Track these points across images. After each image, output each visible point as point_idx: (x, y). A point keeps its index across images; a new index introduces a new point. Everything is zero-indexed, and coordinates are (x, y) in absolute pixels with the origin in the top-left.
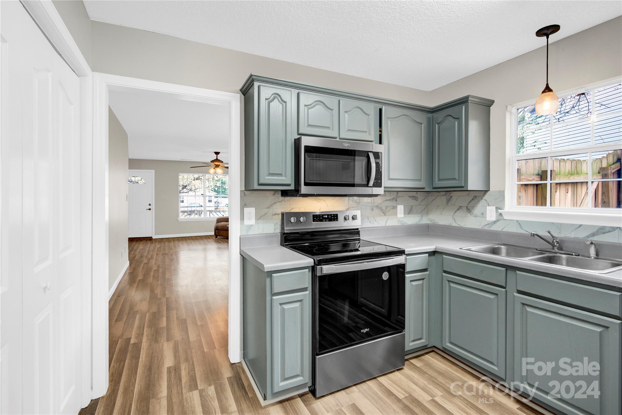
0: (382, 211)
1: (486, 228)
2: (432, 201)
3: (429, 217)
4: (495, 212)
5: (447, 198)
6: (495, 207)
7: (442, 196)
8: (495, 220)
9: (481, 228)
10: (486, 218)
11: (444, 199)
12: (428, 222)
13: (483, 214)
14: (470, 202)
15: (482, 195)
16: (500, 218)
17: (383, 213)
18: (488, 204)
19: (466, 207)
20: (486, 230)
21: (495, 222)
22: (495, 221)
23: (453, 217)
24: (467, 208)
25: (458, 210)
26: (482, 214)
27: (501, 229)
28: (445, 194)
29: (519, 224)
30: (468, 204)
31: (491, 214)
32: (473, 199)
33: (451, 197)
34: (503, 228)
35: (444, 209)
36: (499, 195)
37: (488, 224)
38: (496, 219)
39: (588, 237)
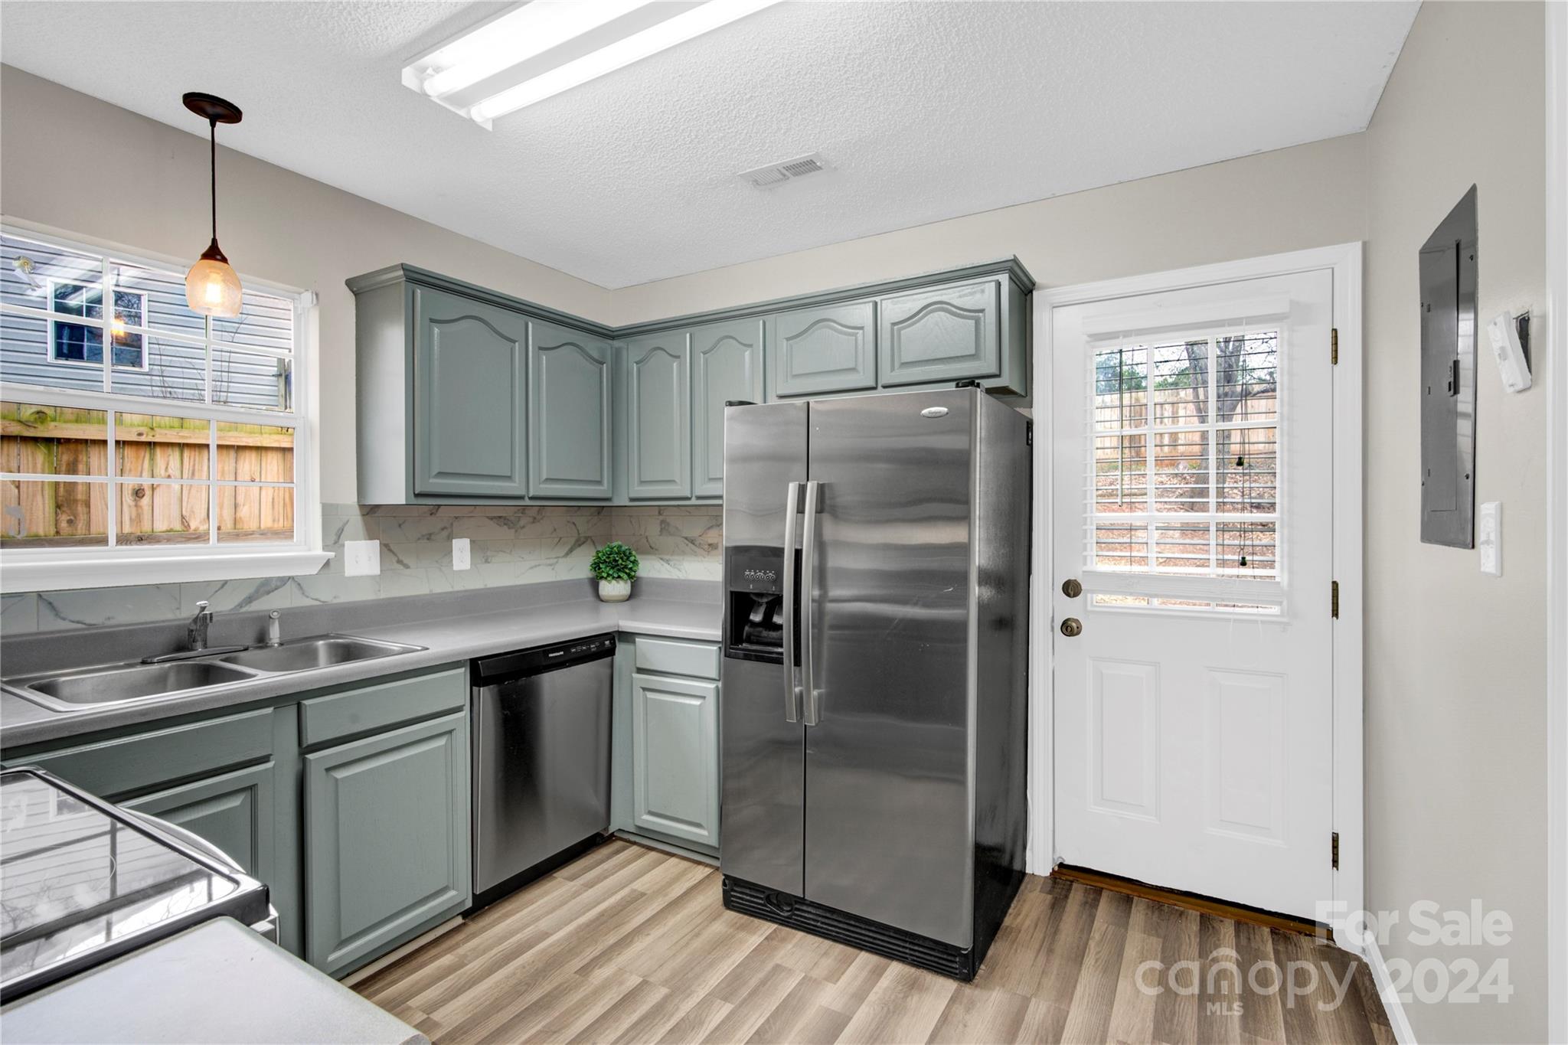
39: (241, 607)
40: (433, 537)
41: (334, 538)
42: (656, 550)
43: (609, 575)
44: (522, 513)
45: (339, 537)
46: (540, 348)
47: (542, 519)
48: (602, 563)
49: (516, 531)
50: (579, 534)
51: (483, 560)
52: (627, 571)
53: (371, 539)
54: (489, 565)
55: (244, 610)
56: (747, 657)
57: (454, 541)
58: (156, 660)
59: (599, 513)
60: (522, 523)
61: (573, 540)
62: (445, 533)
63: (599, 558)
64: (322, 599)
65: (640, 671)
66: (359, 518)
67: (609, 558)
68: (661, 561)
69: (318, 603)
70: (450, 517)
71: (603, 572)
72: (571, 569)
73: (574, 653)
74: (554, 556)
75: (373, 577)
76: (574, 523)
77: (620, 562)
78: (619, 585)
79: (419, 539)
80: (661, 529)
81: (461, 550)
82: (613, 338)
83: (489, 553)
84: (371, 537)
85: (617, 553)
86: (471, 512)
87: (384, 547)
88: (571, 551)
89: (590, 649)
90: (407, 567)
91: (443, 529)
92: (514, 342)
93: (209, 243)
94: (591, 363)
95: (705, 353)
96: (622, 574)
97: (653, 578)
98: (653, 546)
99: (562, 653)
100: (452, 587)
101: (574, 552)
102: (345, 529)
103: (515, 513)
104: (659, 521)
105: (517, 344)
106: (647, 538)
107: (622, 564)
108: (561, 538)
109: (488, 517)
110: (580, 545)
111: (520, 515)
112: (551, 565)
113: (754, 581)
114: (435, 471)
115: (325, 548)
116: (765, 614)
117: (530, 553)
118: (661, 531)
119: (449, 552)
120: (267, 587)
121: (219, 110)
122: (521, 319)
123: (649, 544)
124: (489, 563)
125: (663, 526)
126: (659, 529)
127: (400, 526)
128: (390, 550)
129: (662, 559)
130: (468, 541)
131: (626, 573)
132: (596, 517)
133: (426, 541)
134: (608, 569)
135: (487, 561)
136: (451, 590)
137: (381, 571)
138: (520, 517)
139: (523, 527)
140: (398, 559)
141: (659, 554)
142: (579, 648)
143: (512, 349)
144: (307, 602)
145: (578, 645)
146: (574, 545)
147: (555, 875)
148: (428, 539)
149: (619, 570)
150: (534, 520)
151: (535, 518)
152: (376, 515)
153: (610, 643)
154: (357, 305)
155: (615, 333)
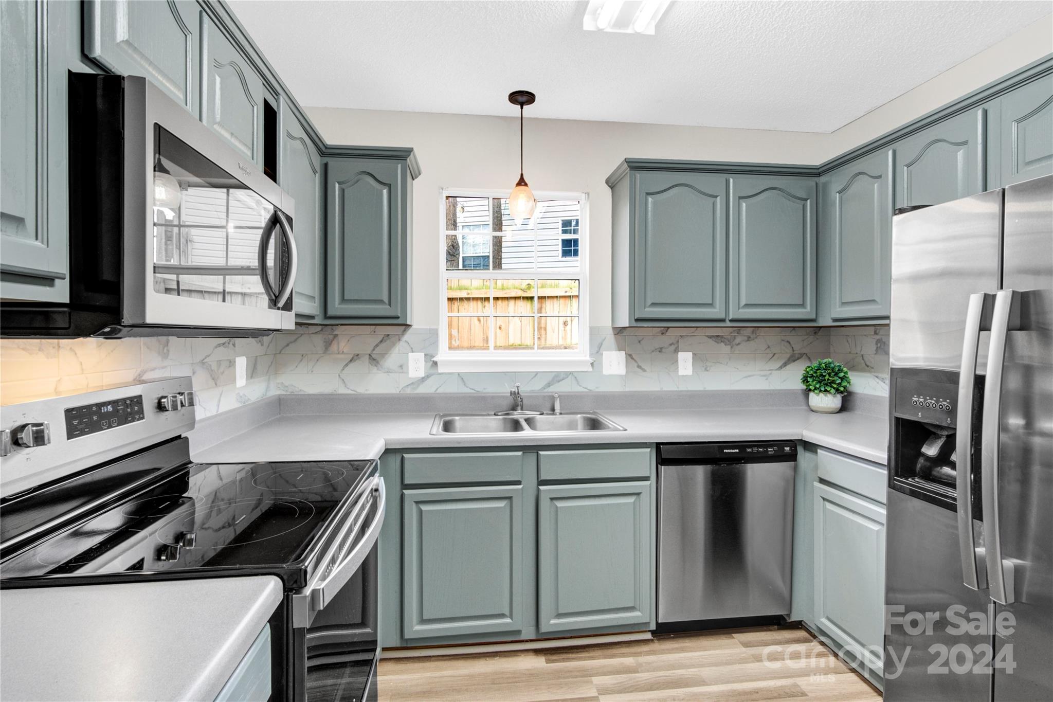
0: (211, 376)
1: (409, 391)
2: (288, 345)
3: (278, 381)
4: (424, 362)
5: (325, 339)
6: (423, 354)
7: (313, 335)
8: (423, 376)
9: (398, 392)
10: (408, 373)
11: (318, 340)
12: (278, 392)
13: (403, 368)
14: (377, 346)
15: (400, 333)
16: (432, 371)
17: (213, 379)
18: (412, 348)
19: (368, 356)
20: (407, 394)
21: (423, 380)
22: (423, 378)
23: (339, 376)
24: (371, 356)
25: (351, 361)
26: (401, 366)
27: (435, 389)
28: (322, 330)
29: (462, 378)
30: (374, 350)
31: (416, 366)
32: (383, 339)
33: (336, 336)
34: (436, 388)
35: (318, 360)
36: (430, 334)
37: (412, 383)
38: (425, 373)
39: (544, 389)
40: (663, 350)
41: (597, 349)
42: (873, 368)
43: (816, 389)
44: (738, 333)
45: (599, 349)
46: (740, 198)
47: (756, 338)
48: (810, 377)
49: (732, 347)
50: (793, 351)
51: (703, 369)
52: (835, 386)
53: (619, 350)
54: (707, 372)
55: (545, 391)
56: (914, 494)
57: (679, 353)
58: (500, 414)
59: (815, 333)
60: (738, 340)
61: (788, 356)
62: (673, 348)
63: (808, 372)
64: (589, 388)
65: (822, 481)
66: (613, 336)
67: (816, 373)
68: (876, 379)
69: (586, 390)
70: (676, 336)
71: (810, 385)
72: (784, 381)
73: (749, 452)
74: (768, 369)
75: (621, 376)
76: (788, 341)
77: (827, 377)
78: (826, 398)
79: (653, 351)
80: (877, 348)
81: (685, 359)
82: (819, 175)
83: (708, 364)
84: (620, 349)
85: (824, 369)
86: (693, 332)
87: (628, 356)
88: (785, 365)
89: (767, 451)
90: (644, 370)
91: (671, 345)
92: (716, 197)
93: (520, 177)
94: (794, 202)
95: (908, 166)
96: (828, 389)
97: (868, 395)
98: (868, 364)
99: (737, 451)
100: (678, 388)
101: (788, 367)
102: (603, 343)
103: (731, 333)
104: (874, 341)
105: (719, 198)
106: (862, 356)
107: (828, 379)
108: (775, 354)
109: (708, 336)
110: (794, 361)
111: (736, 334)
112: (764, 376)
113: (923, 408)
114: (649, 302)
115: (591, 355)
116: (942, 449)
117: (744, 365)
118: (877, 350)
119: (676, 361)
120: (558, 377)
121: (524, 99)
122: (722, 177)
123: (865, 362)
124: (707, 371)
125: (879, 345)
126: (875, 348)
127: (639, 342)
128: (632, 358)
129: (877, 377)
130: (691, 354)
131: (834, 388)
132: (812, 336)
133: (658, 353)
134: (814, 383)
135: (706, 370)
136: (676, 389)
137: (626, 372)
138: (735, 336)
139: (739, 344)
140: (638, 365)
141: (874, 372)
142: (755, 450)
143: (713, 204)
144: (579, 389)
145: (755, 446)
146: (789, 359)
147: (734, 635)
148: (660, 352)
149: (827, 385)
150: (749, 339)
151: (749, 337)
152: (624, 334)
153: (791, 449)
154: (612, 195)
155: (820, 170)
